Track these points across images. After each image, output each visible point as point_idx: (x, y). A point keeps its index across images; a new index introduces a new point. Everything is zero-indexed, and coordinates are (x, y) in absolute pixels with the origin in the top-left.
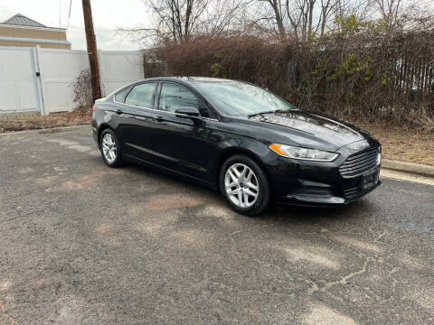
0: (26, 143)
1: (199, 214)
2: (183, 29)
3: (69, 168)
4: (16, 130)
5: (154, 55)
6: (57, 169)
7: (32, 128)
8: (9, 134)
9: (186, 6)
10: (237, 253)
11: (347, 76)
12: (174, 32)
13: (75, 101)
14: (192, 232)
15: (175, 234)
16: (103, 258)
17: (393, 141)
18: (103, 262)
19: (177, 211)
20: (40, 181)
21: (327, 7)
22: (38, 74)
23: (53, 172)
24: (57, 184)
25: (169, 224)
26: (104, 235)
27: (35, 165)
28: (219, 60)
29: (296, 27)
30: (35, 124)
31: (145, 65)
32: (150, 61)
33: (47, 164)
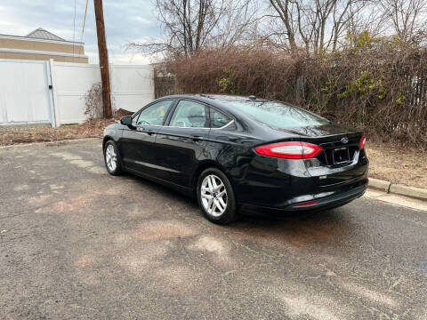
0: (31, 156)
1: (190, 247)
2: (194, 43)
3: (66, 186)
4: (24, 142)
5: (164, 69)
6: (53, 187)
7: (41, 141)
8: (16, 146)
9: (197, 22)
10: (228, 301)
11: (359, 94)
12: (185, 47)
13: (86, 113)
14: (180, 269)
15: (160, 272)
16: (75, 301)
17: (408, 163)
18: (75, 306)
19: (168, 242)
20: (32, 200)
21: (339, 23)
22: (51, 87)
23: (48, 190)
24: (48, 204)
25: (156, 259)
26: (84, 269)
27: (33, 181)
28: (228, 75)
29: (307, 42)
30: (45, 136)
31: (156, 79)
32: (160, 75)
33: (44, 181)
